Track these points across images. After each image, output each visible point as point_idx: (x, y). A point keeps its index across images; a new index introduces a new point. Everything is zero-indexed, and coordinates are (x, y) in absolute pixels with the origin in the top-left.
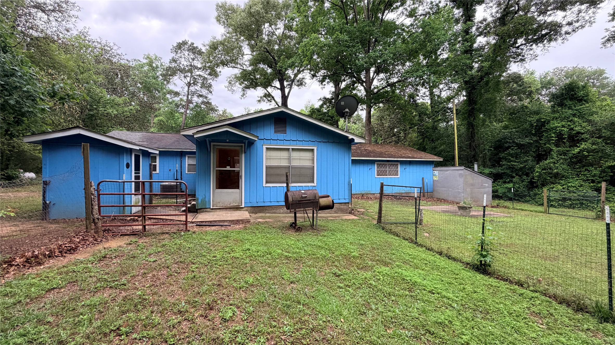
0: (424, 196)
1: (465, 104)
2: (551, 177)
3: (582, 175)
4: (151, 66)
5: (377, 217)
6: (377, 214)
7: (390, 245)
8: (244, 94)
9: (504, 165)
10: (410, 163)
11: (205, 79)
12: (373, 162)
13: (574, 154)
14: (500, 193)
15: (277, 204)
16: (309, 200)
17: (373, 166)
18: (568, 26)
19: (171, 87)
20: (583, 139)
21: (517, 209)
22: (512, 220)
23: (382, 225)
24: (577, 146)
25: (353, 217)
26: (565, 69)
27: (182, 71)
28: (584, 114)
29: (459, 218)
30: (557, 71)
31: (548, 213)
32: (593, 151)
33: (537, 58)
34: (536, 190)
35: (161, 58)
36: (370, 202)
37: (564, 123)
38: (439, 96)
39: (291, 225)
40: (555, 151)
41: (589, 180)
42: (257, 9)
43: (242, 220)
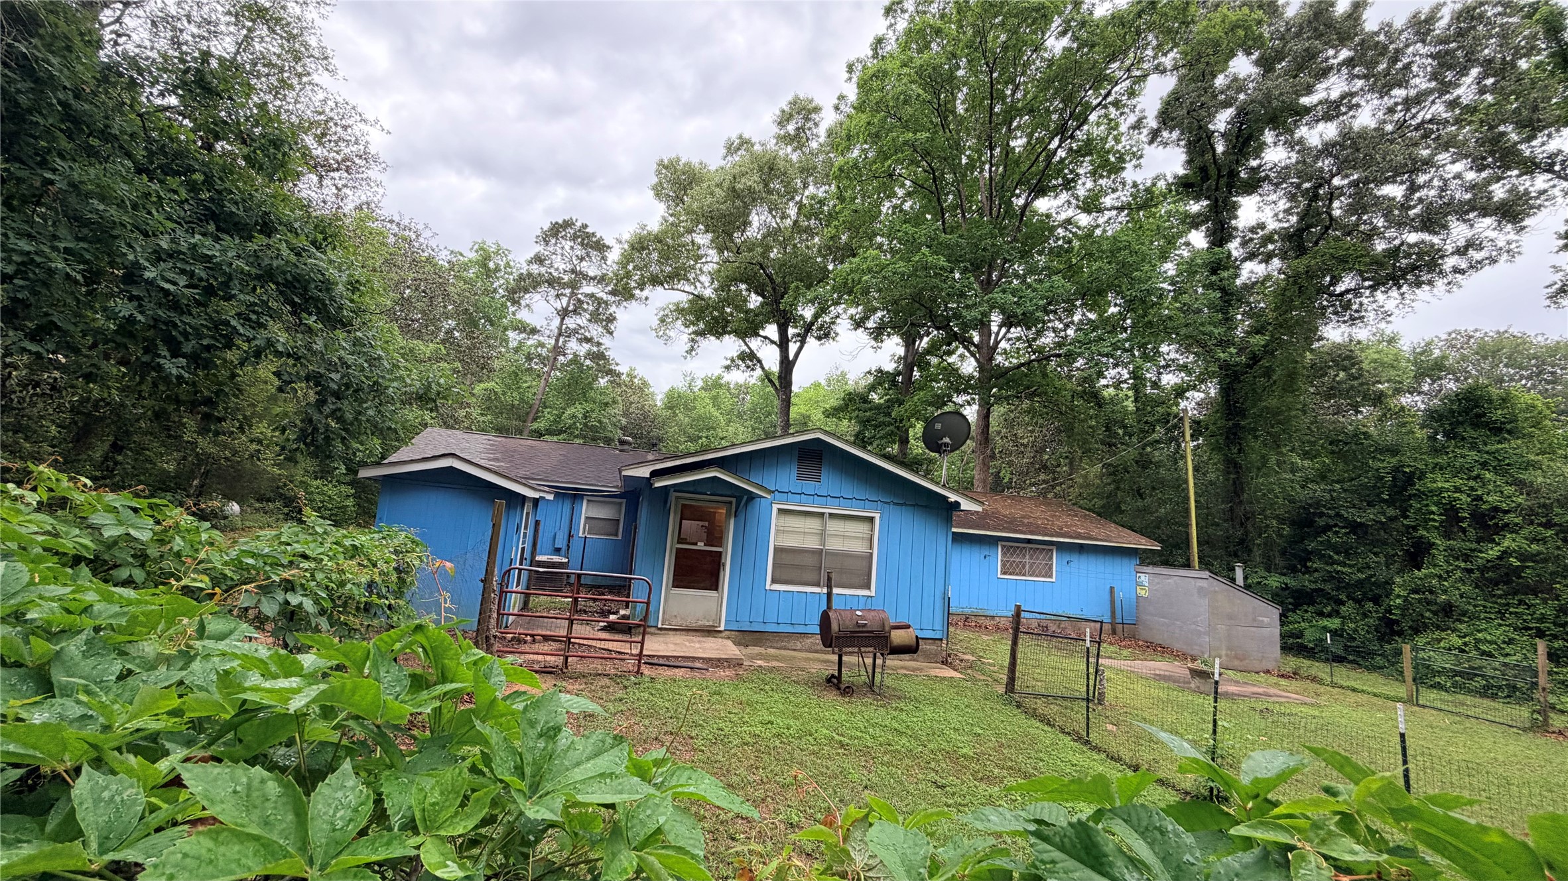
0: (1114, 632)
1: (1217, 411)
2: (1435, 613)
3: (1511, 613)
4: (485, 266)
5: (1005, 677)
6: (1006, 671)
7: (1034, 741)
8: (692, 349)
9: (1316, 570)
10: (1081, 549)
11: (600, 302)
12: (993, 541)
13: (1488, 561)
14: (1310, 641)
15: (790, 629)
16: (872, 632)
17: (992, 552)
18: (1457, 257)
19: (523, 315)
20: (1507, 525)
21: (1341, 687)
22: (1317, 713)
23: (1017, 696)
24: (1493, 541)
25: (949, 673)
26: (1477, 334)
27: (552, 282)
28: (1508, 465)
29: (1190, 698)
30: (1455, 339)
31: (1418, 705)
32: (1533, 557)
33: (1389, 319)
34: (1400, 640)
35: (509, 251)
36: (985, 638)
37: (1459, 482)
38: (1155, 385)
39: (829, 680)
40: (1441, 548)
41: (1531, 629)
42: (749, 184)
43: (726, 660)
